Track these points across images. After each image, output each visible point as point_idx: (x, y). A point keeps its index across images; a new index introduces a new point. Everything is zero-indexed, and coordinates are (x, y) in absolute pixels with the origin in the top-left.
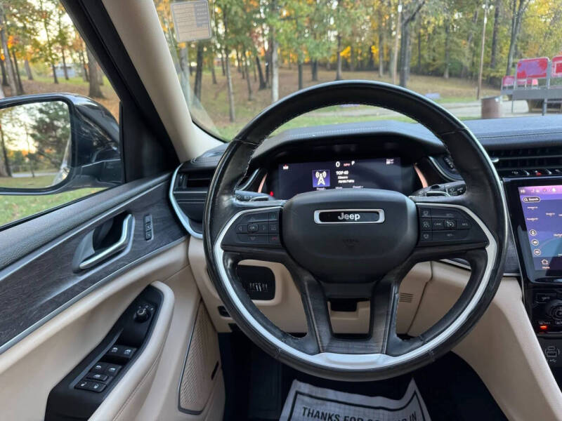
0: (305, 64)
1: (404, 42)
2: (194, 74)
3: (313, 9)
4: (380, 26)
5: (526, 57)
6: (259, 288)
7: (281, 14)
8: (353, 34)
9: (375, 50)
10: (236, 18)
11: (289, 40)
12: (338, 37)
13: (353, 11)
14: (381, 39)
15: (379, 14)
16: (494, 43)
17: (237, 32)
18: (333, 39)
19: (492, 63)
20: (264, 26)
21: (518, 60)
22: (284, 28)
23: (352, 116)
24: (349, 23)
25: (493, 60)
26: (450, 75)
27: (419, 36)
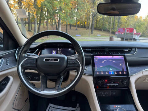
0: (68, 25)
1: (93, 21)
2: (38, 25)
3: (70, 11)
4: (87, 17)
5: (121, 28)
6: (36, 78)
7: (63, 12)
8: (80, 18)
9: (86, 23)
10: (50, 12)
11: (64, 18)
12: (77, 19)
13: (80, 13)
14: (87, 20)
15: (87, 14)
16: (114, 23)
17: (50, 15)
18: (75, 19)
19: (113, 28)
20: (58, 14)
21: (119, 28)
22: (63, 15)
23: (79, 39)
24: (79, 16)
25: (114, 27)
26: (104, 30)
27: (96, 20)
